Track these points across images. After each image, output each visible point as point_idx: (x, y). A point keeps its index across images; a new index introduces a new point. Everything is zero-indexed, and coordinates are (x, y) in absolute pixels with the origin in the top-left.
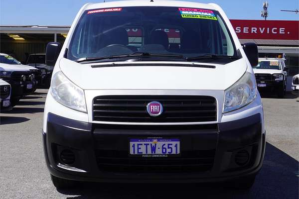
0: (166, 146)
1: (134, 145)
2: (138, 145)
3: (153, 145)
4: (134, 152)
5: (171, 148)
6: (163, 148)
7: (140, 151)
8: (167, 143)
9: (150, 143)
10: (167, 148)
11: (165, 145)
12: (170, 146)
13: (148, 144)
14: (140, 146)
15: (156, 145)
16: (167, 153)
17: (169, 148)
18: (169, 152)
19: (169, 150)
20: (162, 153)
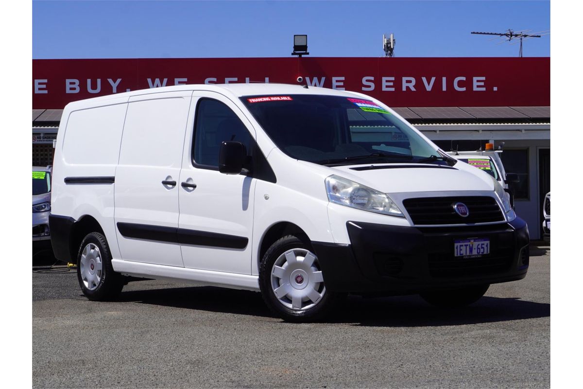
0: (480, 247)
1: (457, 246)
2: (460, 246)
3: (471, 245)
4: (457, 254)
5: (484, 248)
6: (478, 248)
7: (461, 253)
8: (480, 243)
9: (468, 243)
10: (480, 248)
11: (479, 245)
12: (483, 246)
13: (467, 245)
14: (462, 248)
15: (473, 245)
16: (481, 253)
17: (482, 248)
18: (482, 253)
19: (482, 250)
20: (476, 254)
